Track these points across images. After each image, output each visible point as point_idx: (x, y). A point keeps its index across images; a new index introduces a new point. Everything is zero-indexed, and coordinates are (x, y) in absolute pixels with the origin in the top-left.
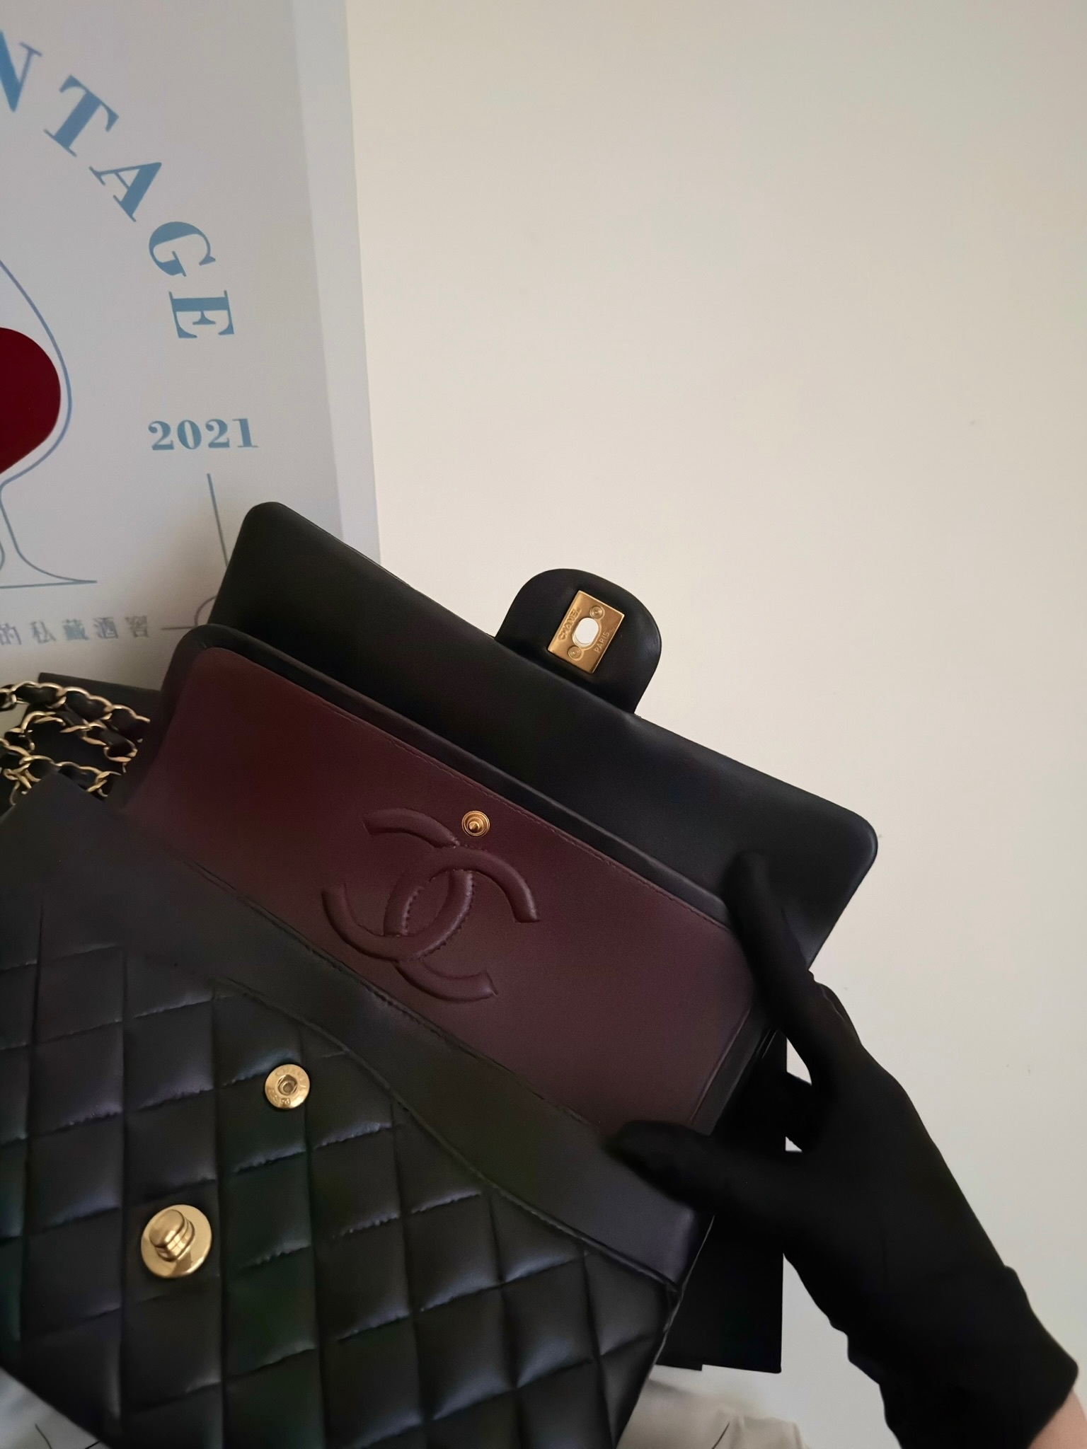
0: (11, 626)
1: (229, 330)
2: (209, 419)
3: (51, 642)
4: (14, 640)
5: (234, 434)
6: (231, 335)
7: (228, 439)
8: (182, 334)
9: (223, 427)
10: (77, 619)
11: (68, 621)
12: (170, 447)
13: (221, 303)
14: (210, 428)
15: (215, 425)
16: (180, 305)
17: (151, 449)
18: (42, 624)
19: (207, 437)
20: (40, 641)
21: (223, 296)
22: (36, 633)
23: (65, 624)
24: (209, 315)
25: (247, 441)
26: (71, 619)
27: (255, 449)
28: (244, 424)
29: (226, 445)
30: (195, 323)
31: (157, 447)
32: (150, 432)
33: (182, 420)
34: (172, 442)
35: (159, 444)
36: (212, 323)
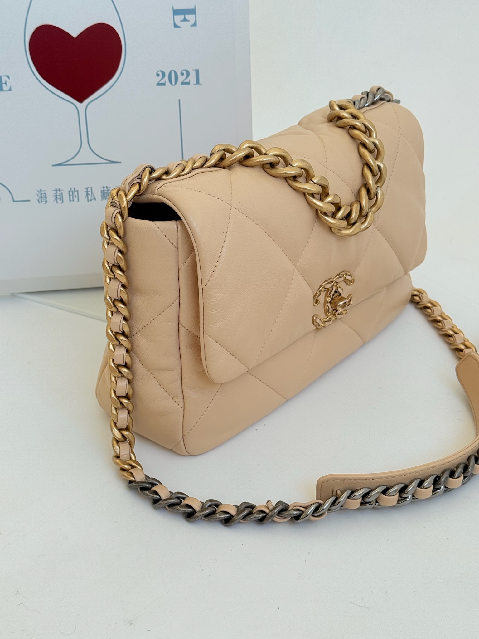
0: (76, 190)
1: (195, 24)
2: (182, 70)
3: (94, 200)
4: (76, 199)
5: (192, 78)
6: (195, 27)
7: (190, 81)
8: (176, 26)
9: (188, 73)
10: (108, 186)
11: (104, 188)
12: (164, 84)
13: (192, 11)
14: (182, 74)
15: (185, 72)
16: (176, 12)
17: (156, 85)
18: (91, 188)
19: (181, 79)
20: (88, 201)
21: (193, 8)
22: (87, 194)
23: (102, 189)
24: (187, 17)
25: (198, 82)
26: (105, 187)
27: (201, 85)
28: (197, 71)
29: (188, 83)
30: (181, 21)
31: (158, 84)
32: (156, 76)
33: (171, 70)
34: (165, 82)
35: (160, 83)
36: (189, 21)
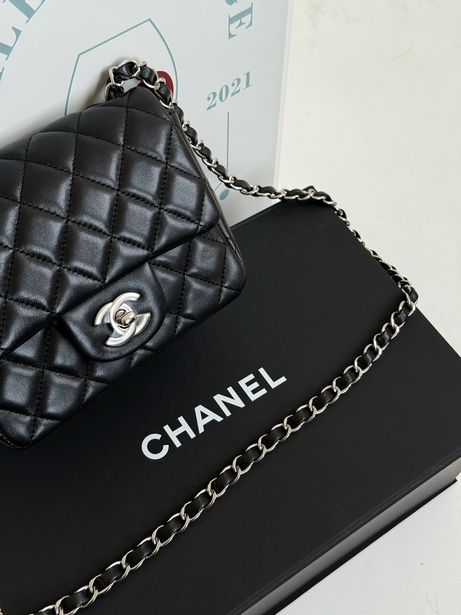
1: (251, 24)
2: (233, 81)
5: (243, 84)
6: (251, 27)
7: (240, 88)
8: (231, 36)
9: (239, 80)
12: (214, 105)
13: (249, 11)
14: (233, 85)
15: (236, 82)
16: (232, 21)
17: (206, 110)
19: (231, 90)
24: (243, 20)
25: (248, 85)
27: (251, 87)
28: (248, 75)
29: (239, 91)
30: (237, 28)
31: (209, 108)
32: (207, 101)
33: (222, 87)
34: (216, 101)
35: (210, 106)
36: (245, 23)
